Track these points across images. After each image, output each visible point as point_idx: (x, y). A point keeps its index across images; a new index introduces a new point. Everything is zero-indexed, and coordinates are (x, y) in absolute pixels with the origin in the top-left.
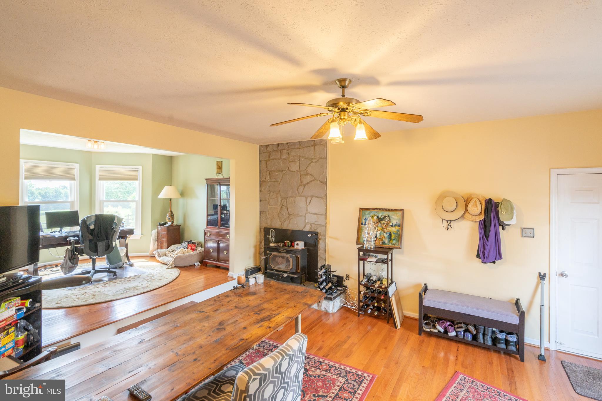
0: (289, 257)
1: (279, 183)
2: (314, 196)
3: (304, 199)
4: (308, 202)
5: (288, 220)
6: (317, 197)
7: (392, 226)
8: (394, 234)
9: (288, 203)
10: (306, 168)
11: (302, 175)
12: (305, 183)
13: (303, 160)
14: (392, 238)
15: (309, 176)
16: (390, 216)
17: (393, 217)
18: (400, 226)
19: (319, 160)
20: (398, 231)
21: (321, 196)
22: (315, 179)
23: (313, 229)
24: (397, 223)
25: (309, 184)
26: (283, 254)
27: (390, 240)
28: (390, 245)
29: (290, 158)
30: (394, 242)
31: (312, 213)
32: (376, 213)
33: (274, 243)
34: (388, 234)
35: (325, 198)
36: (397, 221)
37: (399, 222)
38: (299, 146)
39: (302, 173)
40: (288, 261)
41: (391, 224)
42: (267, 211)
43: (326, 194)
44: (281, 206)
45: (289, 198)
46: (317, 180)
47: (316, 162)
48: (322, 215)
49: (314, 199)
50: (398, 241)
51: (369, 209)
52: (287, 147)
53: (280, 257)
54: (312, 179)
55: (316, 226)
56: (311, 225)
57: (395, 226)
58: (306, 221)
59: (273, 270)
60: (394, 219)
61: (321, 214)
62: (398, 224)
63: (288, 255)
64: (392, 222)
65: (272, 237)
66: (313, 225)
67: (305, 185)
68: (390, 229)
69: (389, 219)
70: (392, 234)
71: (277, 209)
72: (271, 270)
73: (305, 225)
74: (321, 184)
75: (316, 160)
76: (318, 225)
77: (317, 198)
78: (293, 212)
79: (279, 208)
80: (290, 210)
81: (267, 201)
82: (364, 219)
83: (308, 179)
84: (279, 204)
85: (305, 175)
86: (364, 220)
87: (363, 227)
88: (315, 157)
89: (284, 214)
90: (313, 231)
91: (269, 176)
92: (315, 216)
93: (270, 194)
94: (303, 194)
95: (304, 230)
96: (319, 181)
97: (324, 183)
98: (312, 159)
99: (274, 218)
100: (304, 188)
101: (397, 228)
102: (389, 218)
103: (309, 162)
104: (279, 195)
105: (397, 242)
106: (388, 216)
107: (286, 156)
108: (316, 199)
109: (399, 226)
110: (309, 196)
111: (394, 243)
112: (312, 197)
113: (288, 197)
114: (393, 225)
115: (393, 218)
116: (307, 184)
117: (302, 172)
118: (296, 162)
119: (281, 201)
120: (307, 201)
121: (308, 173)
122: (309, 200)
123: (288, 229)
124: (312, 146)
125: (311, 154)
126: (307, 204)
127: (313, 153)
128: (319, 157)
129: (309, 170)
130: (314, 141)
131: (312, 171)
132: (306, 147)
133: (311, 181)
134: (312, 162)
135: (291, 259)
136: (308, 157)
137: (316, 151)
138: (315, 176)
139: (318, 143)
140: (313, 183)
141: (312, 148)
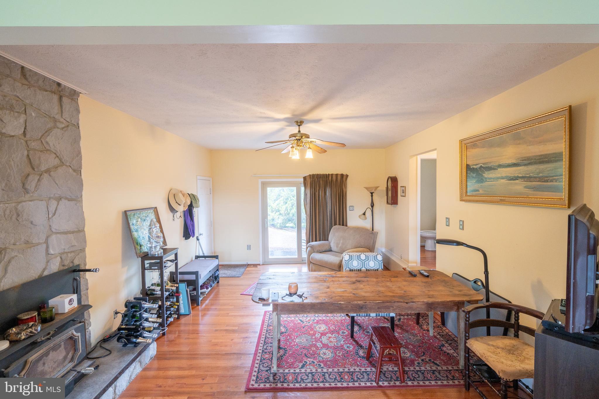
0: (75, 333)
2: (63, 198)
3: (43, 205)
4: (52, 211)
6: (69, 200)
10: (43, 135)
11: (34, 150)
12: (43, 170)
13: (34, 115)
19: (69, 128)
21: (74, 197)
22: (62, 164)
25: (50, 174)
26: (58, 340)
31: (60, 233)
35: (80, 199)
38: (20, 76)
39: (32, 145)
40: (70, 344)
46: (67, 166)
49: (63, 202)
53: (47, 355)
54: (57, 162)
56: (61, 258)
58: (51, 251)
63: (71, 332)
66: (64, 255)
67: (41, 175)
73: (47, 263)
74: (74, 173)
75: (63, 126)
76: (74, 252)
78: (12, 241)
83: (52, 161)
85: (41, 152)
86: (132, 225)
88: (62, 120)
94: (36, 194)
95: (46, 273)
96: (69, 168)
97: (78, 171)
98: (56, 121)
100: (39, 180)
103: (50, 125)
108: (66, 201)
110: (51, 198)
112: (59, 199)
116: (48, 171)
118: (16, 114)
120: (50, 210)
121: (48, 148)
122: (53, 206)
124: (53, 94)
125: (55, 110)
126: (50, 216)
127: (57, 108)
128: (70, 121)
129: (50, 143)
130: (59, 84)
131: (55, 145)
132: (40, 89)
133: (56, 167)
134: (55, 127)
135: (79, 334)
136: (47, 113)
137: (63, 109)
138: (62, 157)
139: (67, 94)
140: (60, 170)
141: (56, 98)
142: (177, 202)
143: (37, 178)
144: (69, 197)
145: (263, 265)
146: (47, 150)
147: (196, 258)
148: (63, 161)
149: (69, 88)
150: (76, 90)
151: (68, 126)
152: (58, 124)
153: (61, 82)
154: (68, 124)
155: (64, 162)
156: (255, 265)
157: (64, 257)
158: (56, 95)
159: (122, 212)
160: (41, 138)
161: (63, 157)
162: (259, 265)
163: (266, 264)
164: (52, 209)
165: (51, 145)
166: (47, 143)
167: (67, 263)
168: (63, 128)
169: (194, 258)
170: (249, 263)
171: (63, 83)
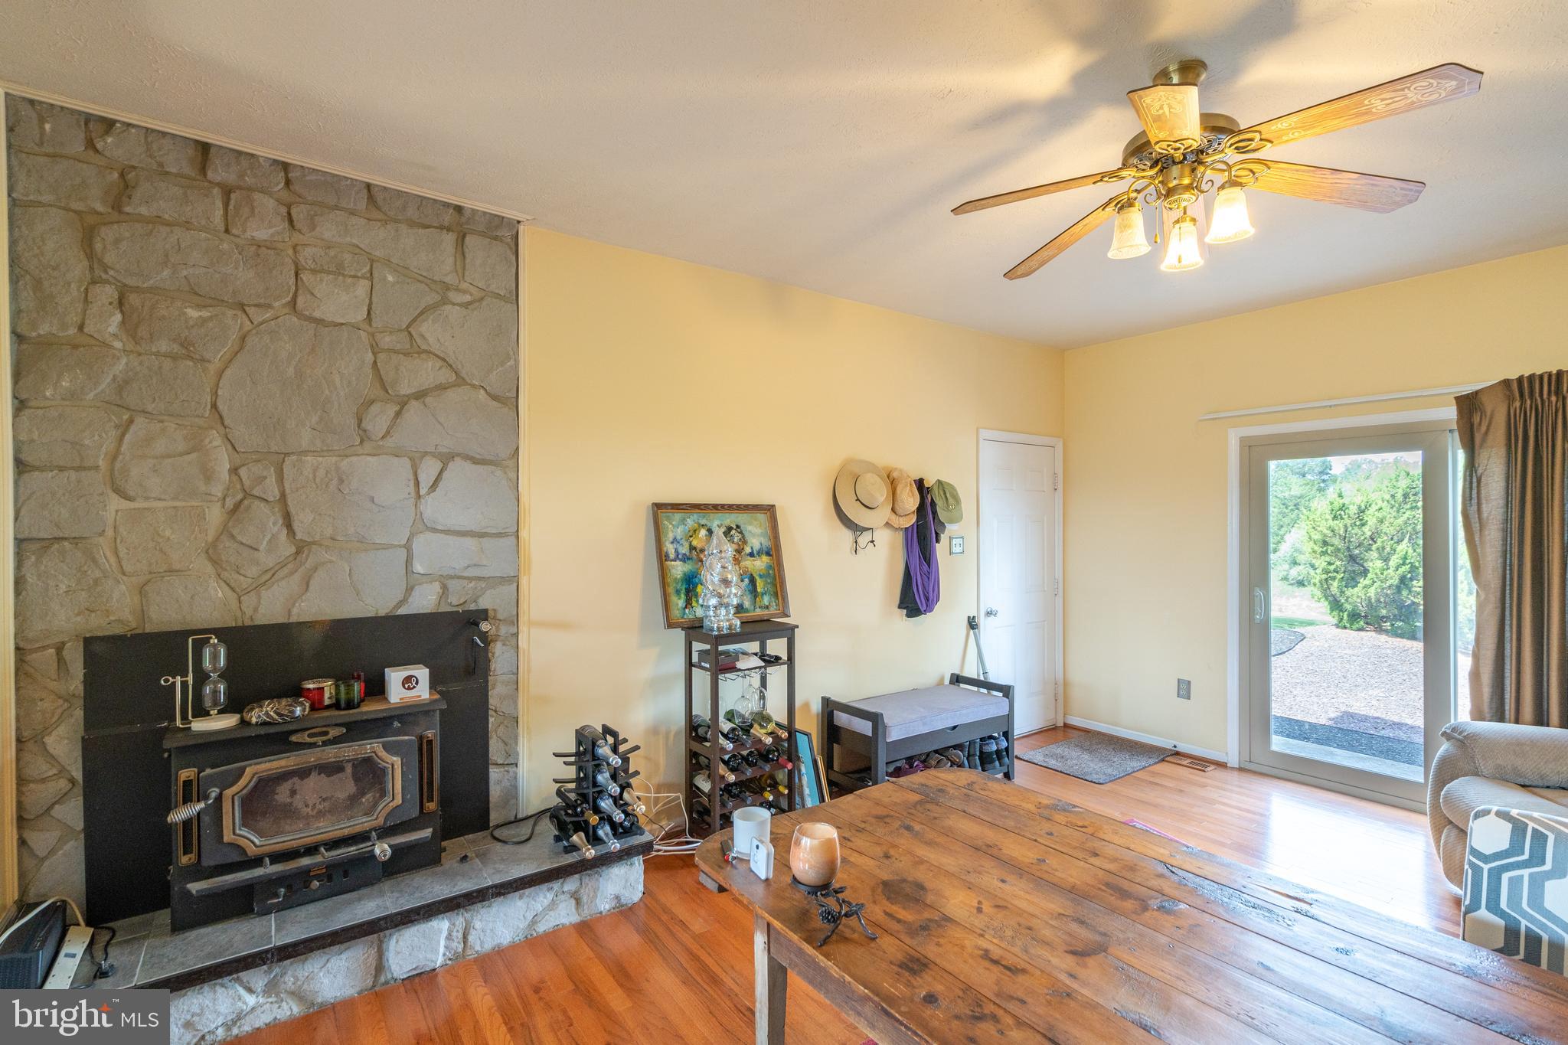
0: (383, 753)
1: (213, 368)
2: (458, 455)
3: (403, 466)
4: (426, 481)
5: (292, 573)
6: (476, 461)
7: (751, 555)
8: (761, 576)
9: (287, 486)
10: (414, 320)
11: (389, 350)
12: (409, 392)
13: (390, 278)
14: (759, 590)
15: (430, 364)
16: (742, 526)
17: (750, 528)
18: (773, 551)
19: (484, 303)
20: (769, 567)
21: (491, 458)
22: (460, 381)
23: (455, 603)
24: (763, 546)
25: (428, 400)
26: (331, 754)
27: (755, 597)
28: (758, 610)
29: (308, 252)
30: (766, 600)
31: (447, 532)
32: (704, 517)
33: (220, 712)
34: (747, 581)
35: (511, 463)
36: (763, 540)
37: (766, 543)
38: (362, 205)
39: (386, 341)
40: (370, 774)
41: (748, 550)
42: (102, 533)
43: (518, 448)
44: (230, 503)
45: (294, 458)
46: (473, 386)
47: (466, 305)
48: (500, 535)
49: (457, 466)
50: (776, 595)
51: (684, 507)
52: (282, 185)
53: (303, 773)
54: (445, 376)
55: (472, 584)
56: (444, 587)
57: (760, 553)
58: (418, 568)
59: (257, 862)
60: (754, 535)
61: (494, 531)
62: (765, 549)
63: (372, 747)
64: (749, 544)
65: (202, 678)
66: (455, 581)
67: (403, 403)
68: (749, 564)
69: (740, 536)
70: (757, 578)
71: (202, 517)
72: (221, 874)
73: (409, 590)
74: (494, 403)
75: (467, 298)
76: (479, 579)
77: (474, 463)
78: (329, 532)
79: (215, 515)
80: (303, 521)
81: (97, 468)
82: (671, 539)
83: (428, 373)
84: (217, 490)
85: (407, 354)
86: (672, 543)
87: (673, 566)
88: (464, 286)
89: (263, 546)
90: (455, 609)
91: (118, 317)
92: (470, 543)
93: (125, 428)
94: (389, 442)
95: (402, 611)
96: (482, 391)
97: (508, 400)
98: (448, 289)
99: (171, 571)
100: (398, 414)
101: (765, 558)
102: (741, 533)
103: (431, 298)
104: (215, 439)
105: (773, 600)
106: (738, 527)
107: (271, 231)
108: (468, 466)
109: (768, 554)
110: (426, 453)
111: (767, 604)
112: (446, 459)
113: (287, 454)
114: (755, 552)
115: (750, 532)
116: (420, 395)
117: (387, 339)
118: (350, 280)
119: (234, 471)
120: (422, 477)
121: (424, 347)
122: (429, 470)
123: (294, 619)
124: (445, 231)
125: (444, 265)
126: (422, 492)
127: (450, 261)
128: (484, 288)
129: (427, 335)
130: (459, 209)
131: (442, 341)
132: (412, 224)
133: (441, 388)
134: (445, 301)
135: (395, 759)
136: (424, 274)
137: (468, 261)
138: (460, 367)
139: (481, 228)
140: (452, 395)
141: (449, 239)
142: (858, 500)
143: (392, 410)
144: (478, 456)
145: (1241, 769)
146: (421, 352)
147: (951, 682)
148: (463, 374)
149: (485, 213)
150: (504, 215)
151: (482, 299)
152: (452, 296)
153: (462, 204)
154: (483, 294)
155: (465, 376)
156: (1200, 763)
157: (453, 584)
158: (451, 233)
159: (648, 507)
160: (408, 326)
161: (463, 366)
162: (1222, 765)
163: (1255, 773)
164: (427, 477)
165: (431, 340)
166: (423, 337)
167: (454, 600)
168: (469, 303)
169: (947, 681)
170: (1183, 747)
171: (467, 203)
